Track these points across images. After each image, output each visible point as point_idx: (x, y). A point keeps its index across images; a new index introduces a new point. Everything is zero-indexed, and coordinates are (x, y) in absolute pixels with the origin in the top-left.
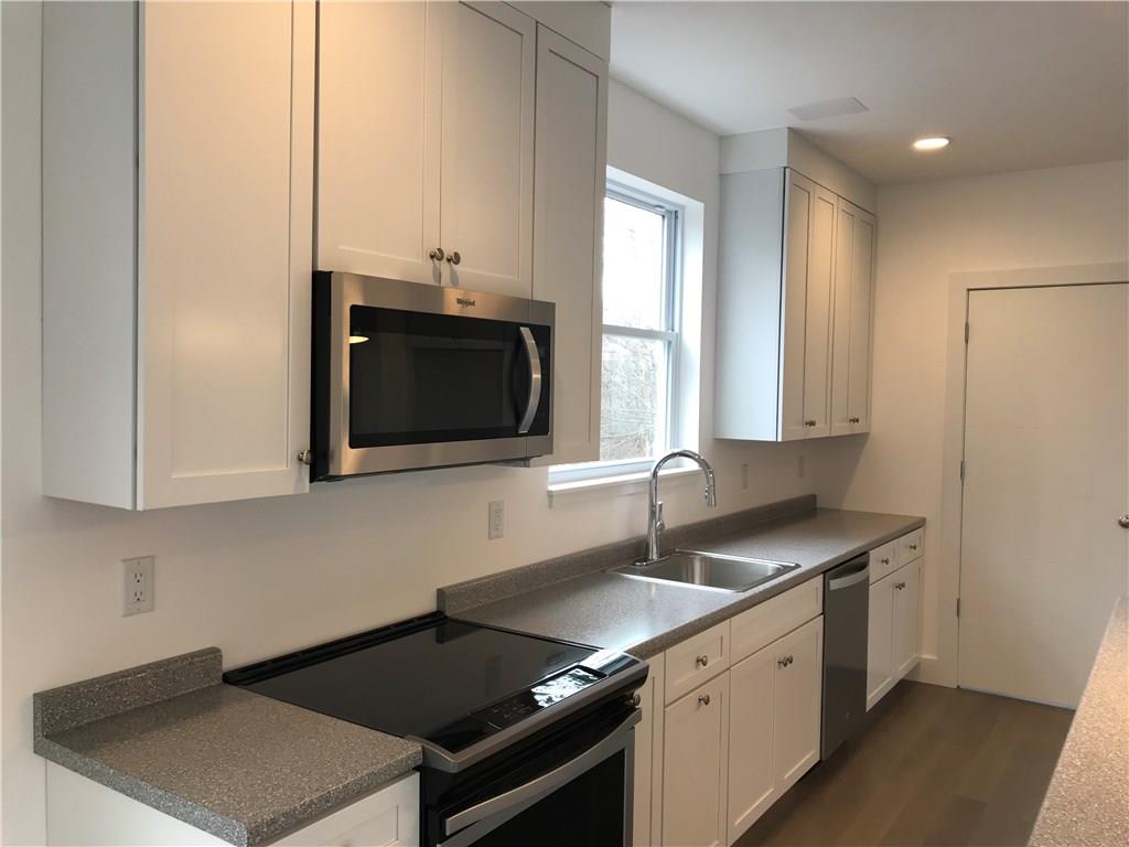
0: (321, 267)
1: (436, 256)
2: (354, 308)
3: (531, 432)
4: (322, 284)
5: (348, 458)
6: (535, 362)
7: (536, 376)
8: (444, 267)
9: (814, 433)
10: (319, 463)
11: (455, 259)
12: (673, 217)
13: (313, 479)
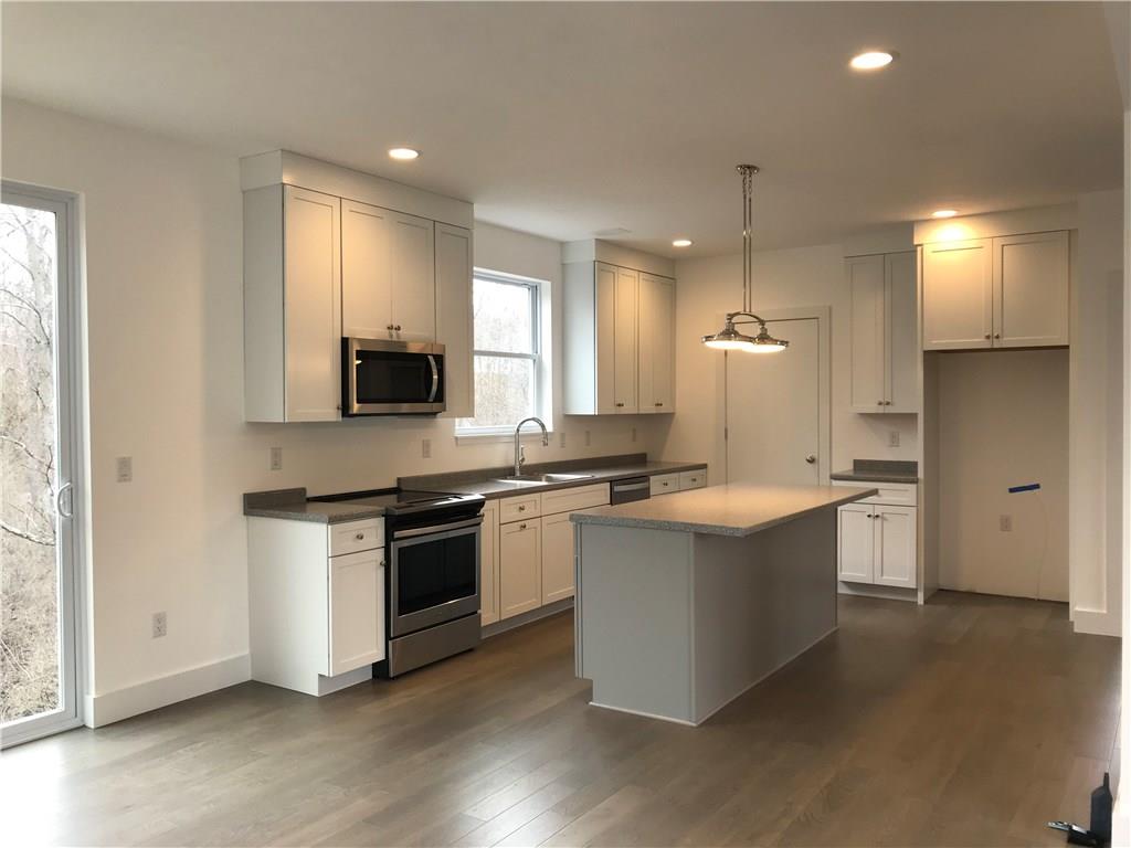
0: (345, 336)
1: (390, 328)
2: (357, 351)
3: (434, 401)
4: (345, 342)
5: (356, 407)
6: (435, 371)
7: (435, 377)
8: (394, 332)
9: (624, 410)
10: (345, 408)
11: (398, 328)
12: (535, 290)
13: (343, 416)
